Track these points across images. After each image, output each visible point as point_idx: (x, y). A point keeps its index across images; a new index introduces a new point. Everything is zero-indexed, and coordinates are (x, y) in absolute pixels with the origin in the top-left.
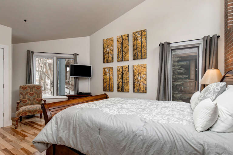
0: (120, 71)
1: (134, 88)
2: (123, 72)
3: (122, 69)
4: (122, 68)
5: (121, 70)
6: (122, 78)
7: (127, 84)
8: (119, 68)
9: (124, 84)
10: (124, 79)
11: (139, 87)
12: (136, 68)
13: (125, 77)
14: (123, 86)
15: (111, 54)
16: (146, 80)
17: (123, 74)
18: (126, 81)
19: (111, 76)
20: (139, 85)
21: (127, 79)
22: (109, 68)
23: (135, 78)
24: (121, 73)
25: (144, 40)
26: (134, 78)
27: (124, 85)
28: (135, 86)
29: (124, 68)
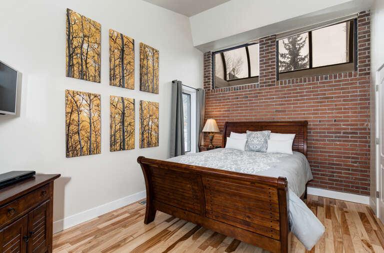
0: (118, 106)
1: (143, 140)
2: (124, 110)
3: (122, 104)
4: (123, 102)
5: (120, 106)
6: (123, 122)
7: (132, 134)
8: (116, 100)
9: (126, 134)
10: (126, 124)
11: (150, 139)
12: (146, 107)
13: (128, 120)
14: (124, 139)
15: (95, 62)
16: (158, 126)
17: (123, 114)
18: (129, 128)
19: (95, 115)
20: (150, 135)
21: (132, 124)
22: (89, 95)
23: (145, 123)
24: (120, 112)
25: (156, 65)
26: (142, 123)
27: (126, 137)
28: (145, 136)
29: (126, 102)
